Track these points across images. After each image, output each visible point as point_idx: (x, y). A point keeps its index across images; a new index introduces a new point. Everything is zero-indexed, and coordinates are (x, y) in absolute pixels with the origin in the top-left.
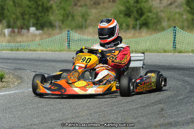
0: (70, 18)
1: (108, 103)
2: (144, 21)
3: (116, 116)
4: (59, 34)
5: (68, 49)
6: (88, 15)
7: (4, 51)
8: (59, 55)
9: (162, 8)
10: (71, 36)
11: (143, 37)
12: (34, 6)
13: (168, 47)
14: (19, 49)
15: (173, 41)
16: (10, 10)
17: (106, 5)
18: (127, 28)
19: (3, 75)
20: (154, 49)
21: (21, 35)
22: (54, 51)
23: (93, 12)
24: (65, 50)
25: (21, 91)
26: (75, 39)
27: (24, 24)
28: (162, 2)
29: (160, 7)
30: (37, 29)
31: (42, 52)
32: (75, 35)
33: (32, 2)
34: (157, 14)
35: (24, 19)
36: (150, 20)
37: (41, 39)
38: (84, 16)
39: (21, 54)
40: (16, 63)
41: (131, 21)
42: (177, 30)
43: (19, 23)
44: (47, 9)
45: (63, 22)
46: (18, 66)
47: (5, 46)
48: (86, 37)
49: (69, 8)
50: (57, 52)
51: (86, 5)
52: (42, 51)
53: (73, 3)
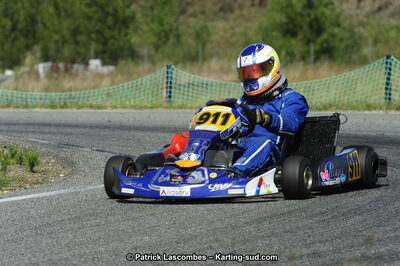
0: (172, 40)
1: (252, 214)
2: (325, 45)
3: (268, 242)
4: (149, 72)
5: (168, 105)
6: (209, 34)
7: (38, 110)
8: (149, 117)
9: (361, 18)
10: (174, 76)
11: (322, 77)
12: (97, 16)
13: (373, 98)
14: (68, 104)
15: (385, 86)
16: (48, 24)
17: (245, 12)
18: (288, 58)
19: (35, 159)
20: (346, 101)
21: (71, 74)
22: (140, 108)
23: (220, 28)
24: (161, 106)
25: (72, 190)
26: (182, 83)
27: (78, 53)
28: (362, 4)
29: (357, 15)
30: (104, 63)
31: (115, 110)
32: (182, 75)
33: (94, 8)
34: (351, 30)
35: (77, 43)
36: (337, 43)
37: (113, 84)
38: (201, 36)
39: (71, 115)
40: (62, 133)
41: (297, 45)
42: (393, 63)
43: (67, 51)
44: (125, 22)
45: (157, 47)
46: (66, 140)
47: (38, 97)
48: (206, 79)
49: (170, 20)
50: (145, 111)
51: (203, 13)
52: (115, 107)
53: (177, 9)
